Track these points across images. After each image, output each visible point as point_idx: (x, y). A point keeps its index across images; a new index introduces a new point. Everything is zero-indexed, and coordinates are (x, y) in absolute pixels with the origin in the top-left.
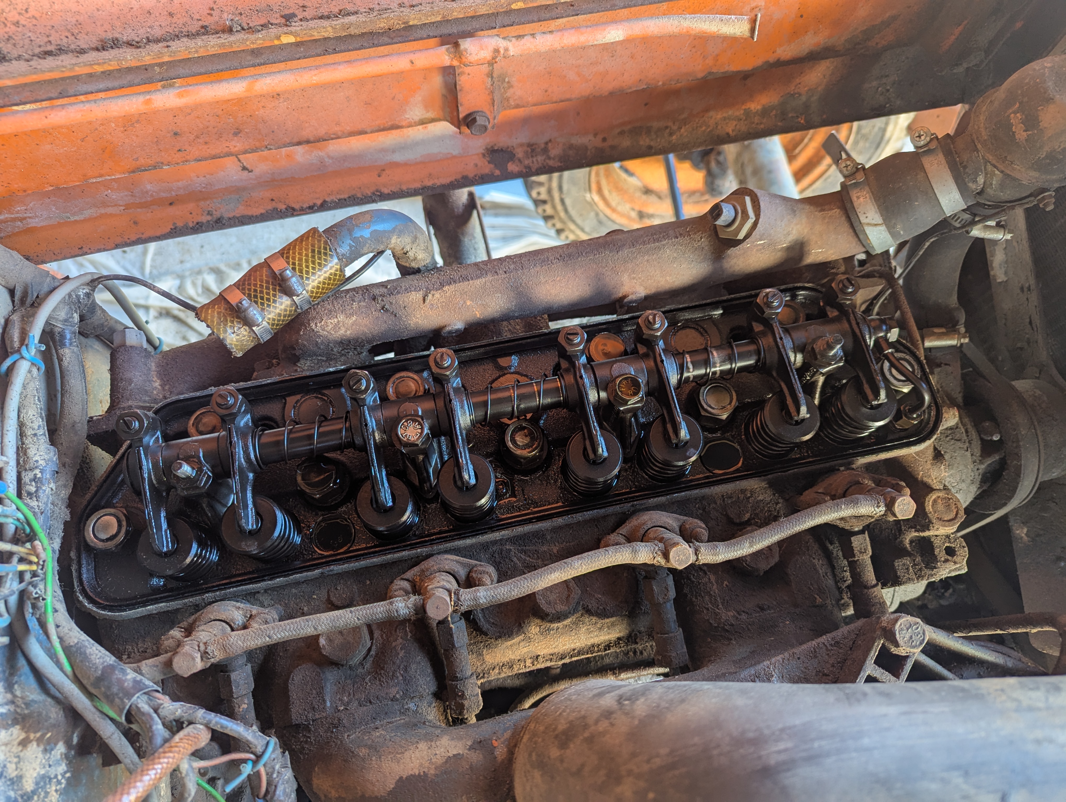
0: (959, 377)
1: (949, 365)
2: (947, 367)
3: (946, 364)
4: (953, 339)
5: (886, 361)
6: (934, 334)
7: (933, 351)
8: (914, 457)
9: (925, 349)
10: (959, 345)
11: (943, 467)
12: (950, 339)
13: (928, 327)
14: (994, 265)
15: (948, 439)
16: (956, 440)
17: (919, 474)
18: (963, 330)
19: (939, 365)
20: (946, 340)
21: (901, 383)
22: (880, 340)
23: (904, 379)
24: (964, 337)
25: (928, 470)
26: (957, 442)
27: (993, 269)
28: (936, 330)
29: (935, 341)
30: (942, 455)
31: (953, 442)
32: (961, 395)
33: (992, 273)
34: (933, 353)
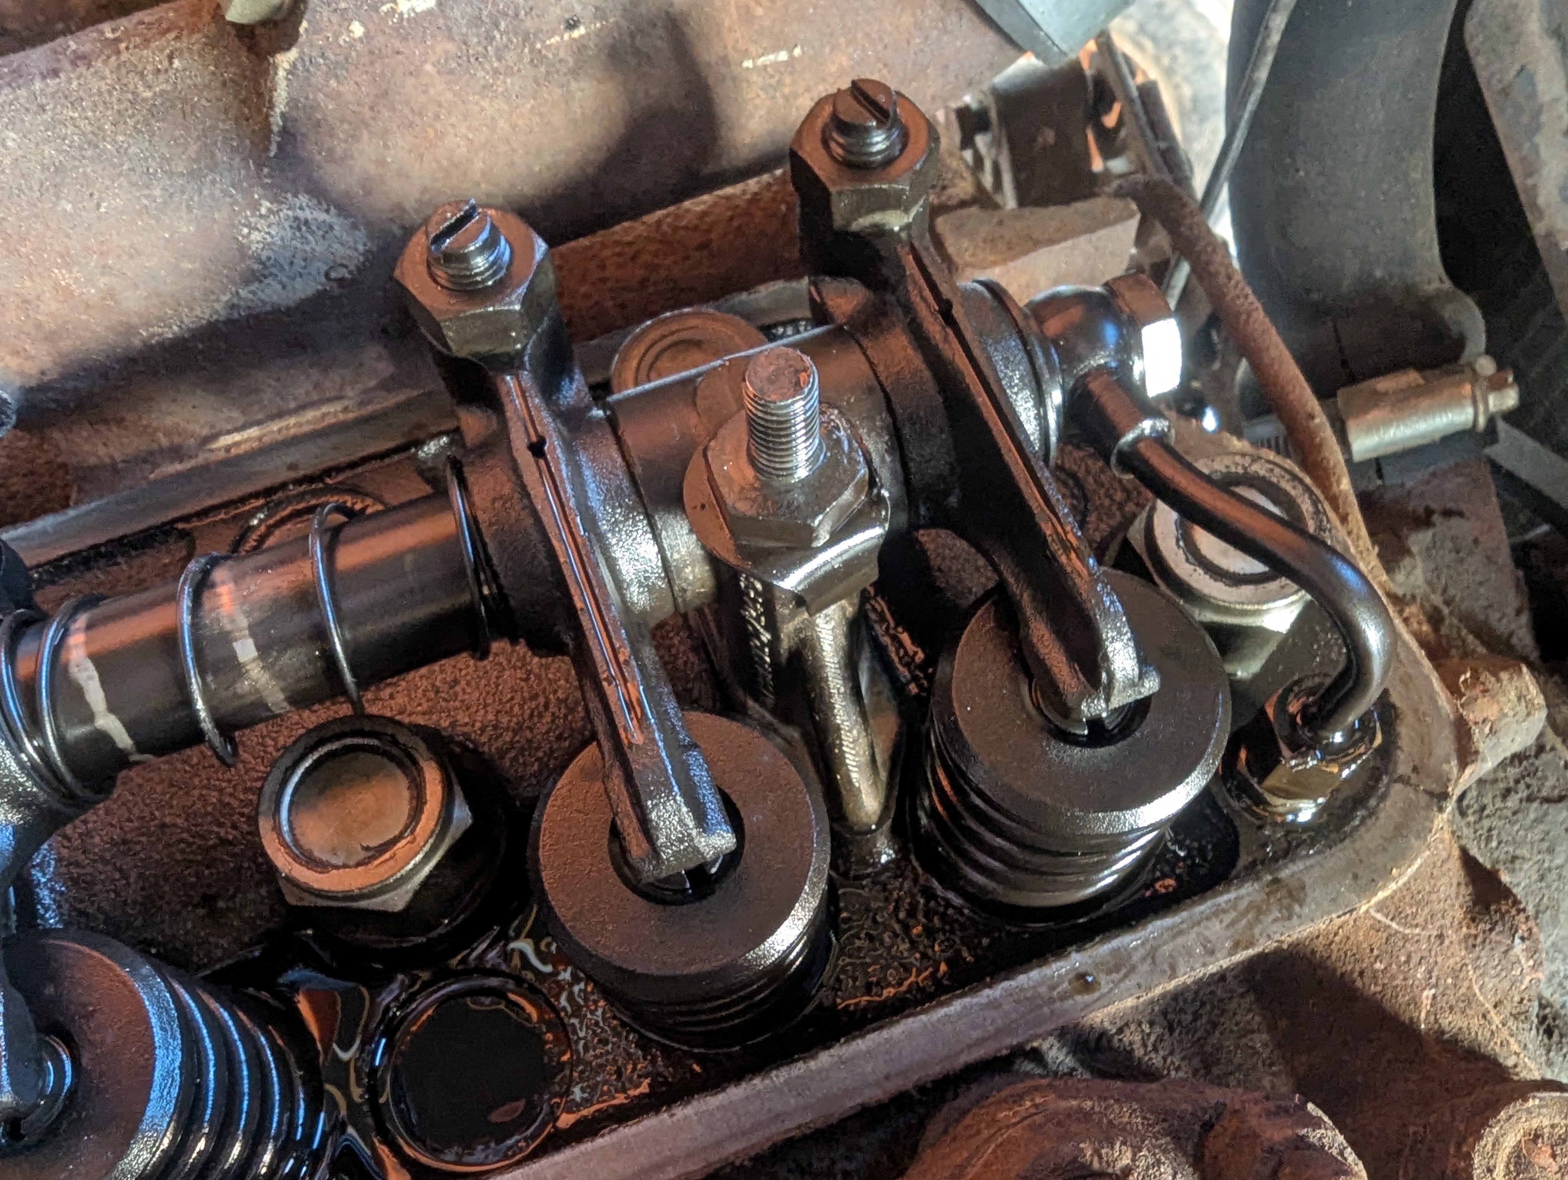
0: (1505, 556)
1: (1461, 514)
2: (1455, 521)
3: (1448, 513)
4: (1455, 402)
5: (1161, 505)
6: (1376, 399)
7: (1387, 470)
8: (1377, 927)
9: (1355, 469)
10: (1482, 421)
11: (1519, 947)
12: (1446, 407)
13: (1353, 379)
14: (1541, 201)
15: (1513, 802)
16: (1547, 800)
17: (1415, 1002)
18: (1486, 366)
19: (1424, 520)
20: (1429, 411)
21: (1247, 590)
22: (1095, 386)
23: (1257, 567)
24: (1497, 385)
25: (1456, 973)
26: (1552, 809)
27: (1540, 214)
28: (1383, 384)
29: (1386, 423)
30: (1505, 893)
31: (1534, 810)
32: (1524, 618)
33: (1539, 229)
34: (1392, 478)
